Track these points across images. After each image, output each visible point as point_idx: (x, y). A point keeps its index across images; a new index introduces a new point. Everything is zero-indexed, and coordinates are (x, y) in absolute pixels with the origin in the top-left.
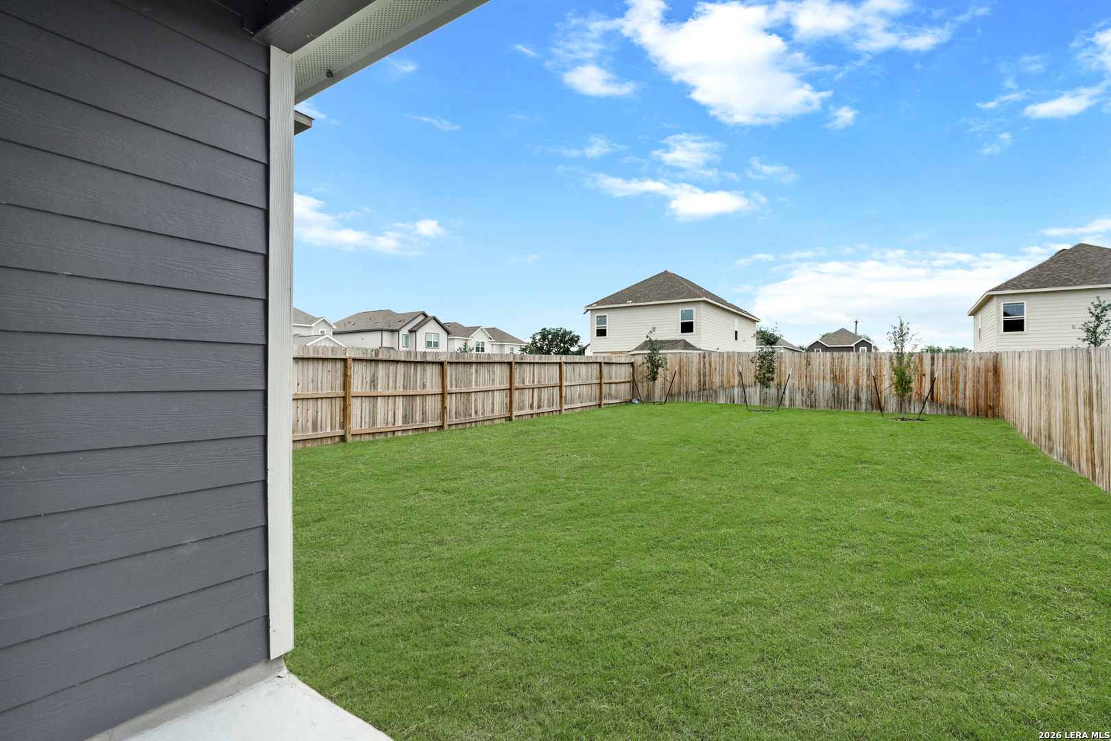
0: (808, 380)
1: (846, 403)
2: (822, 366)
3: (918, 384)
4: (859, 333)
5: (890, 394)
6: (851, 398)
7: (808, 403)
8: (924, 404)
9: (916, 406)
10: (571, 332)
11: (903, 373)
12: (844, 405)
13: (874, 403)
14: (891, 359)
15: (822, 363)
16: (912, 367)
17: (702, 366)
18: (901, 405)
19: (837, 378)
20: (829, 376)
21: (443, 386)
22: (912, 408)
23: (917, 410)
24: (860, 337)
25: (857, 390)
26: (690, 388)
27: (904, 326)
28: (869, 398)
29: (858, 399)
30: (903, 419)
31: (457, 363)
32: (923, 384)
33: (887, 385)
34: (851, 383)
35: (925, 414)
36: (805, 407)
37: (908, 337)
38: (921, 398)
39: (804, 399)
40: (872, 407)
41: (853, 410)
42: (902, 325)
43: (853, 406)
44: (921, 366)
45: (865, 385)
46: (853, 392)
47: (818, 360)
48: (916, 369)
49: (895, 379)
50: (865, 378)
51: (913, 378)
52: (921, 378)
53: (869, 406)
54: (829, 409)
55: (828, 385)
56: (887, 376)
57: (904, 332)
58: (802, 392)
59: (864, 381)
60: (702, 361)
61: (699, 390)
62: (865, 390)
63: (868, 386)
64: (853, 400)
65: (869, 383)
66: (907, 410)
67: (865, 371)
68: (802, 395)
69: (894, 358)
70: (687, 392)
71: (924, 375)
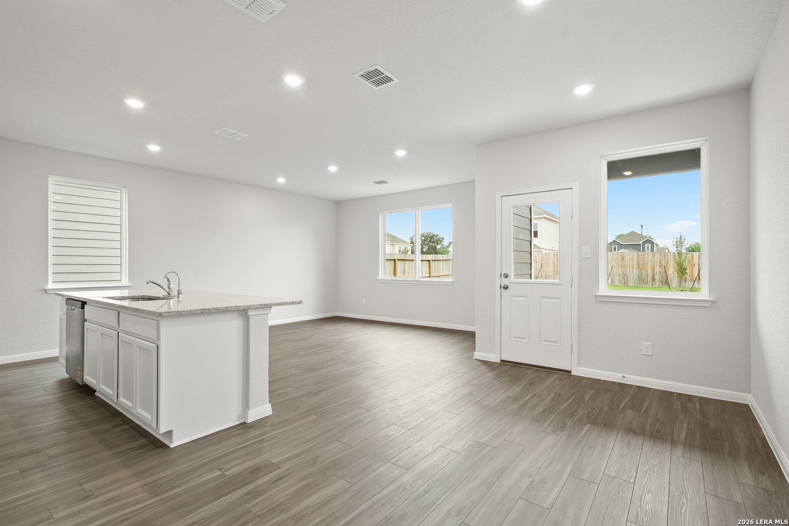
0: (623, 268)
1: (646, 282)
2: (631, 261)
3: (690, 270)
4: (644, 234)
5: (673, 276)
6: (650, 278)
7: (623, 282)
8: (694, 282)
9: (689, 283)
10: (437, 235)
11: (682, 264)
12: (645, 283)
13: (664, 282)
14: (674, 256)
15: (631, 258)
16: (687, 261)
17: (556, 260)
18: (680, 283)
19: (640, 267)
20: (635, 266)
21: (430, 273)
22: (687, 284)
23: (690, 286)
24: (646, 237)
25: (653, 274)
26: (548, 274)
27: (682, 237)
28: (661, 279)
29: (654, 279)
30: (682, 290)
31: (435, 260)
32: (694, 270)
33: (672, 271)
34: (650, 270)
35: (695, 288)
36: (621, 285)
37: (683, 244)
38: (692, 278)
39: (620, 279)
40: (663, 284)
41: (651, 286)
42: (681, 237)
43: (651, 283)
44: (693, 260)
45: (658, 271)
46: (651, 275)
47: (629, 257)
48: (689, 262)
49: (677, 268)
50: (658, 267)
51: (688, 267)
52: (692, 267)
53: (661, 284)
54: (636, 285)
55: (636, 272)
56: (672, 266)
57: (682, 241)
58: (619, 275)
59: (657, 269)
60: (556, 257)
61: (554, 275)
62: (658, 274)
63: (660, 272)
64: (651, 280)
65: (661, 270)
66: (684, 286)
67: (658, 263)
68: (619, 277)
69: (676, 255)
70: (546, 276)
71: (694, 265)
